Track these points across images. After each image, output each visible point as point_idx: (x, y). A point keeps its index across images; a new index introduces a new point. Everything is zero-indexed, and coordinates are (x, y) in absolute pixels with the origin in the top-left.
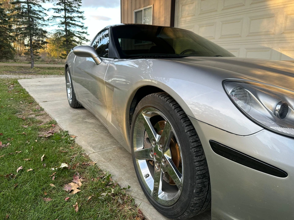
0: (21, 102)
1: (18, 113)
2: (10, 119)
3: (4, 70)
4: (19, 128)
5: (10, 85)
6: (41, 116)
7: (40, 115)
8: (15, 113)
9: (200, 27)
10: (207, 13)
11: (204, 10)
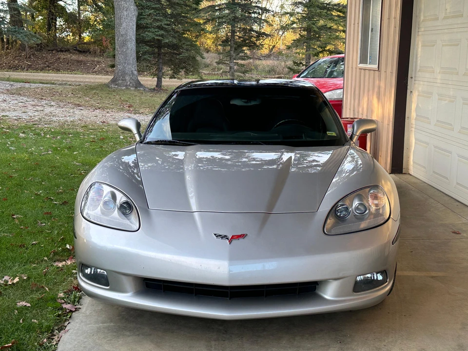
9: (443, 46)
10: (453, 17)
11: (448, 11)
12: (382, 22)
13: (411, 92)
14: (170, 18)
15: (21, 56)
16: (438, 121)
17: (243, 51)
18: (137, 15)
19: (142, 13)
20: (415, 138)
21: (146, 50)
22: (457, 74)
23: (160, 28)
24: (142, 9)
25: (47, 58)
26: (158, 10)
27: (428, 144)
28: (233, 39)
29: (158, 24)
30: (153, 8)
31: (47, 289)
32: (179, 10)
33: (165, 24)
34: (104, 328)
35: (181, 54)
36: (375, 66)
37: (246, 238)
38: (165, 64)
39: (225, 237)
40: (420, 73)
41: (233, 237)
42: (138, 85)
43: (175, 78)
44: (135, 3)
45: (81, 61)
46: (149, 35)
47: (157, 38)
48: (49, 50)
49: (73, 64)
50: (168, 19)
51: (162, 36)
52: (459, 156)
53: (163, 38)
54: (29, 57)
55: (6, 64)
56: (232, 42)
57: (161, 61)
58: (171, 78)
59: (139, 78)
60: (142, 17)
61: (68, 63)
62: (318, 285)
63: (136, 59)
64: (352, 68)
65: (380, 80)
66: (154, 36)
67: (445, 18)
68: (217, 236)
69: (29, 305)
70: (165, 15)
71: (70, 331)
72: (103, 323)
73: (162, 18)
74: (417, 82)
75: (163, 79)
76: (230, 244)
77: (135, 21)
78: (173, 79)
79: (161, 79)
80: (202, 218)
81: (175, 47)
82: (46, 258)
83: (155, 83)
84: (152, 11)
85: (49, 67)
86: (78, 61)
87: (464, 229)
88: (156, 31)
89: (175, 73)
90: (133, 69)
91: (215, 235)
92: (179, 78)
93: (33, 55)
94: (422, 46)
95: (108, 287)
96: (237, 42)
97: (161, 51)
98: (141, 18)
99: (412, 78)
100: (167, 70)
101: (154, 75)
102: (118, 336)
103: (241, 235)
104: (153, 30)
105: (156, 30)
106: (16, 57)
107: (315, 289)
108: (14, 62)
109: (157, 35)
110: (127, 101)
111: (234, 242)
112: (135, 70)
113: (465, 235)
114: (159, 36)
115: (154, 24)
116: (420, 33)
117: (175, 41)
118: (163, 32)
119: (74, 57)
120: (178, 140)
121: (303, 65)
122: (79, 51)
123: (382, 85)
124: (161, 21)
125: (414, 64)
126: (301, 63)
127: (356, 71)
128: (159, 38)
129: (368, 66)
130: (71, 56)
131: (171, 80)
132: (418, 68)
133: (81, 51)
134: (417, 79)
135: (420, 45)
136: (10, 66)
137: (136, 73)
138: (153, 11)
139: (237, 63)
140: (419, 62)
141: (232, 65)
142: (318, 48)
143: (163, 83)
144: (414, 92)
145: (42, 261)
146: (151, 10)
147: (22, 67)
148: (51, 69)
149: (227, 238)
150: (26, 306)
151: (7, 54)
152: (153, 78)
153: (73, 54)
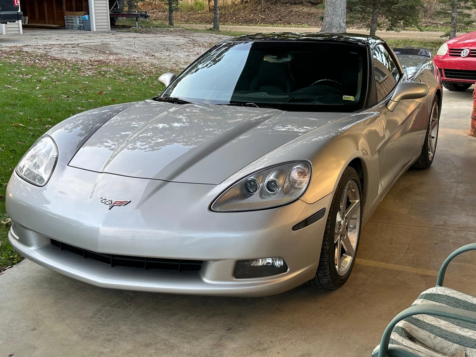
15: (257, 10)
25: (280, 11)
35: (397, 4)
43: (392, 30)
45: (312, 14)
48: (283, 3)
49: (304, 17)
54: (264, 11)
55: (242, 17)
57: (376, 11)
61: (299, 16)
63: (345, 11)
78: (390, 31)
79: (375, 31)
85: (280, 20)
86: (309, 14)
89: (393, 25)
90: (341, 21)
92: (397, 31)
93: (268, 8)
106: (252, 10)
108: (250, 15)
112: (344, 22)
119: (306, 10)
122: (312, 3)
130: (303, 9)
131: (387, 32)
133: (314, 3)
136: (246, 20)
137: (344, 25)
139: (462, 13)
147: (256, 20)
148: (282, 23)
151: (244, 8)
153: (306, 6)
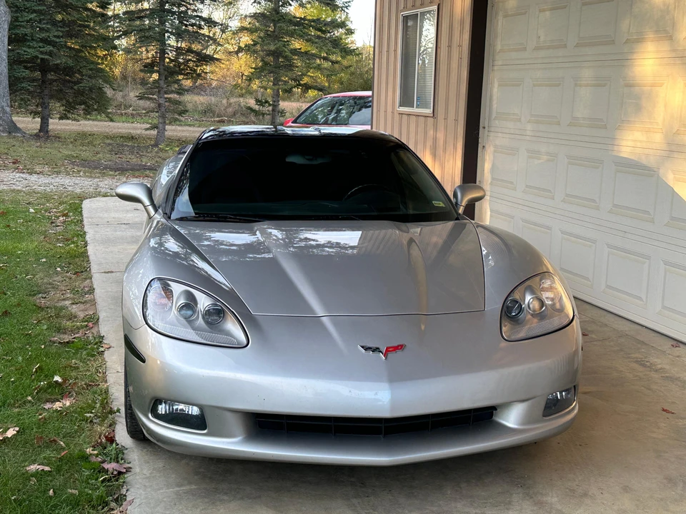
0: (59, 269)
1: (40, 295)
2: (19, 305)
3: (67, 158)
4: (27, 324)
5: (58, 218)
6: (82, 305)
7: (81, 302)
8: (34, 295)
9: (534, 86)
10: (549, 48)
11: (542, 39)
12: (439, 50)
13: (484, 147)
14: (61, 27)
16: (527, 186)
17: (177, 81)
18: (10, 20)
19: (17, 17)
20: (491, 211)
21: (24, 74)
22: (559, 124)
23: (46, 41)
24: (16, 12)
26: (43, 15)
27: (512, 217)
28: (162, 63)
29: (43, 35)
30: (35, 11)
31: (62, 443)
32: (75, 15)
33: (55, 36)
34: (185, 493)
35: (81, 83)
36: (429, 111)
37: (405, 350)
38: (51, 97)
39: (376, 350)
40: (497, 122)
41: (388, 350)
42: (13, 129)
43: (68, 118)
44: (7, 2)
46: (28, 52)
47: (43, 57)
50: (60, 29)
51: (50, 54)
52: (563, 232)
53: (51, 56)
56: (162, 67)
57: (46, 92)
58: (61, 118)
59: (15, 119)
60: (17, 23)
62: (496, 410)
63: (8, 89)
64: (386, 112)
65: (436, 129)
66: (37, 54)
67: (537, 49)
68: (367, 349)
69: (47, 469)
70: (54, 23)
71: (137, 501)
72: (179, 485)
73: (49, 26)
74: (492, 134)
75: (51, 121)
76: (386, 359)
77: (7, 30)
78: (65, 121)
79: (48, 120)
80: (335, 324)
81: (68, 71)
82: (29, 398)
83: (38, 126)
84: (32, 16)
87: (589, 329)
88: (40, 47)
89: (69, 112)
90: (5, 104)
91: (362, 347)
92: (75, 120)
94: (499, 85)
95: (205, 432)
96: (169, 68)
97: (46, 77)
98: (17, 26)
99: (484, 128)
100: (57, 107)
101: (35, 113)
102: (213, 503)
103: (398, 346)
104: (35, 44)
105: (41, 44)
107: (491, 415)
109: (42, 53)
110: (6, 154)
111: (390, 355)
112: (8, 106)
113: (594, 336)
114: (46, 53)
115: (38, 36)
116: (496, 68)
117: (70, 62)
118: (51, 48)
120: (232, 215)
121: (270, 105)
123: (441, 136)
124: (48, 30)
125: (487, 109)
126: (267, 102)
127: (393, 118)
128: (46, 57)
129: (415, 110)
131: (61, 121)
132: (494, 115)
134: (492, 129)
135: (496, 85)
137: (8, 109)
138: (35, 15)
139: (169, 99)
140: (495, 106)
141: (162, 101)
142: (290, 82)
143: (50, 127)
144: (487, 146)
145: (25, 403)
146: (32, 13)
149: (381, 352)
150: (43, 470)
152: (34, 118)
